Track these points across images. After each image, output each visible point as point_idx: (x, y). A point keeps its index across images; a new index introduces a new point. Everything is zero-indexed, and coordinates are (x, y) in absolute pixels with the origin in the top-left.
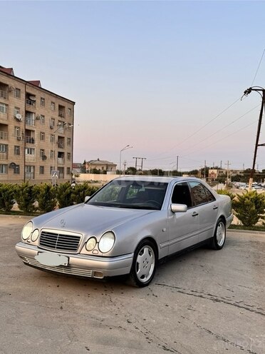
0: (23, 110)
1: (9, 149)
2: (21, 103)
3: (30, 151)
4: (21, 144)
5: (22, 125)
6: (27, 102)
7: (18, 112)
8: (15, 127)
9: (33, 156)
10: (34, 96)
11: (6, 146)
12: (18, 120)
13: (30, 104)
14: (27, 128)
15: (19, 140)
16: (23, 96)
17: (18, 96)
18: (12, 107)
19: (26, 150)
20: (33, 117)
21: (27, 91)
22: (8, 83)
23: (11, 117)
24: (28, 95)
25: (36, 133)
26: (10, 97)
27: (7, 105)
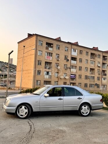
0: (101, 63)
1: (95, 78)
2: (101, 60)
3: (105, 79)
4: (100, 76)
5: (101, 69)
6: (103, 59)
7: (99, 64)
8: (98, 69)
9: (106, 81)
10: (107, 57)
11: (94, 77)
12: (99, 67)
13: (105, 60)
14: (103, 69)
15: (99, 74)
16: (102, 57)
17: (99, 57)
18: (97, 62)
19: (103, 79)
20: (106, 65)
21: (103, 55)
22: (95, 53)
23: (96, 66)
24: (104, 57)
25: (107, 71)
26: (96, 58)
27: (94, 61)
